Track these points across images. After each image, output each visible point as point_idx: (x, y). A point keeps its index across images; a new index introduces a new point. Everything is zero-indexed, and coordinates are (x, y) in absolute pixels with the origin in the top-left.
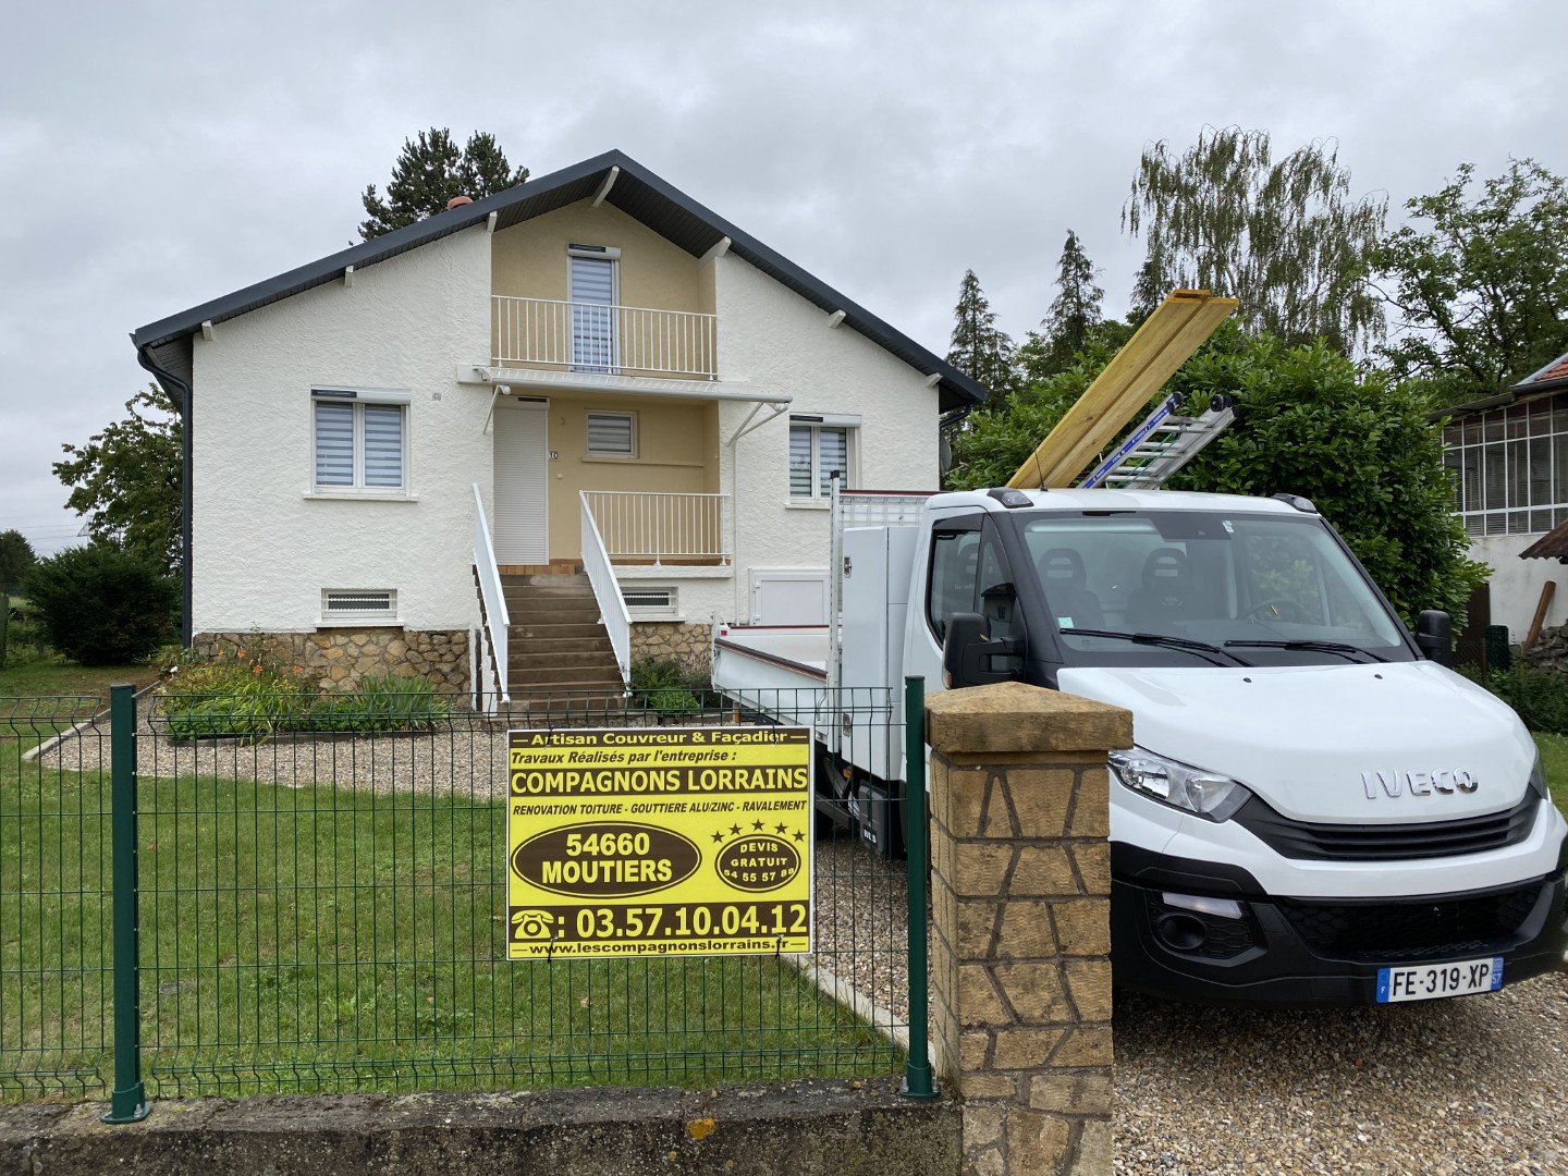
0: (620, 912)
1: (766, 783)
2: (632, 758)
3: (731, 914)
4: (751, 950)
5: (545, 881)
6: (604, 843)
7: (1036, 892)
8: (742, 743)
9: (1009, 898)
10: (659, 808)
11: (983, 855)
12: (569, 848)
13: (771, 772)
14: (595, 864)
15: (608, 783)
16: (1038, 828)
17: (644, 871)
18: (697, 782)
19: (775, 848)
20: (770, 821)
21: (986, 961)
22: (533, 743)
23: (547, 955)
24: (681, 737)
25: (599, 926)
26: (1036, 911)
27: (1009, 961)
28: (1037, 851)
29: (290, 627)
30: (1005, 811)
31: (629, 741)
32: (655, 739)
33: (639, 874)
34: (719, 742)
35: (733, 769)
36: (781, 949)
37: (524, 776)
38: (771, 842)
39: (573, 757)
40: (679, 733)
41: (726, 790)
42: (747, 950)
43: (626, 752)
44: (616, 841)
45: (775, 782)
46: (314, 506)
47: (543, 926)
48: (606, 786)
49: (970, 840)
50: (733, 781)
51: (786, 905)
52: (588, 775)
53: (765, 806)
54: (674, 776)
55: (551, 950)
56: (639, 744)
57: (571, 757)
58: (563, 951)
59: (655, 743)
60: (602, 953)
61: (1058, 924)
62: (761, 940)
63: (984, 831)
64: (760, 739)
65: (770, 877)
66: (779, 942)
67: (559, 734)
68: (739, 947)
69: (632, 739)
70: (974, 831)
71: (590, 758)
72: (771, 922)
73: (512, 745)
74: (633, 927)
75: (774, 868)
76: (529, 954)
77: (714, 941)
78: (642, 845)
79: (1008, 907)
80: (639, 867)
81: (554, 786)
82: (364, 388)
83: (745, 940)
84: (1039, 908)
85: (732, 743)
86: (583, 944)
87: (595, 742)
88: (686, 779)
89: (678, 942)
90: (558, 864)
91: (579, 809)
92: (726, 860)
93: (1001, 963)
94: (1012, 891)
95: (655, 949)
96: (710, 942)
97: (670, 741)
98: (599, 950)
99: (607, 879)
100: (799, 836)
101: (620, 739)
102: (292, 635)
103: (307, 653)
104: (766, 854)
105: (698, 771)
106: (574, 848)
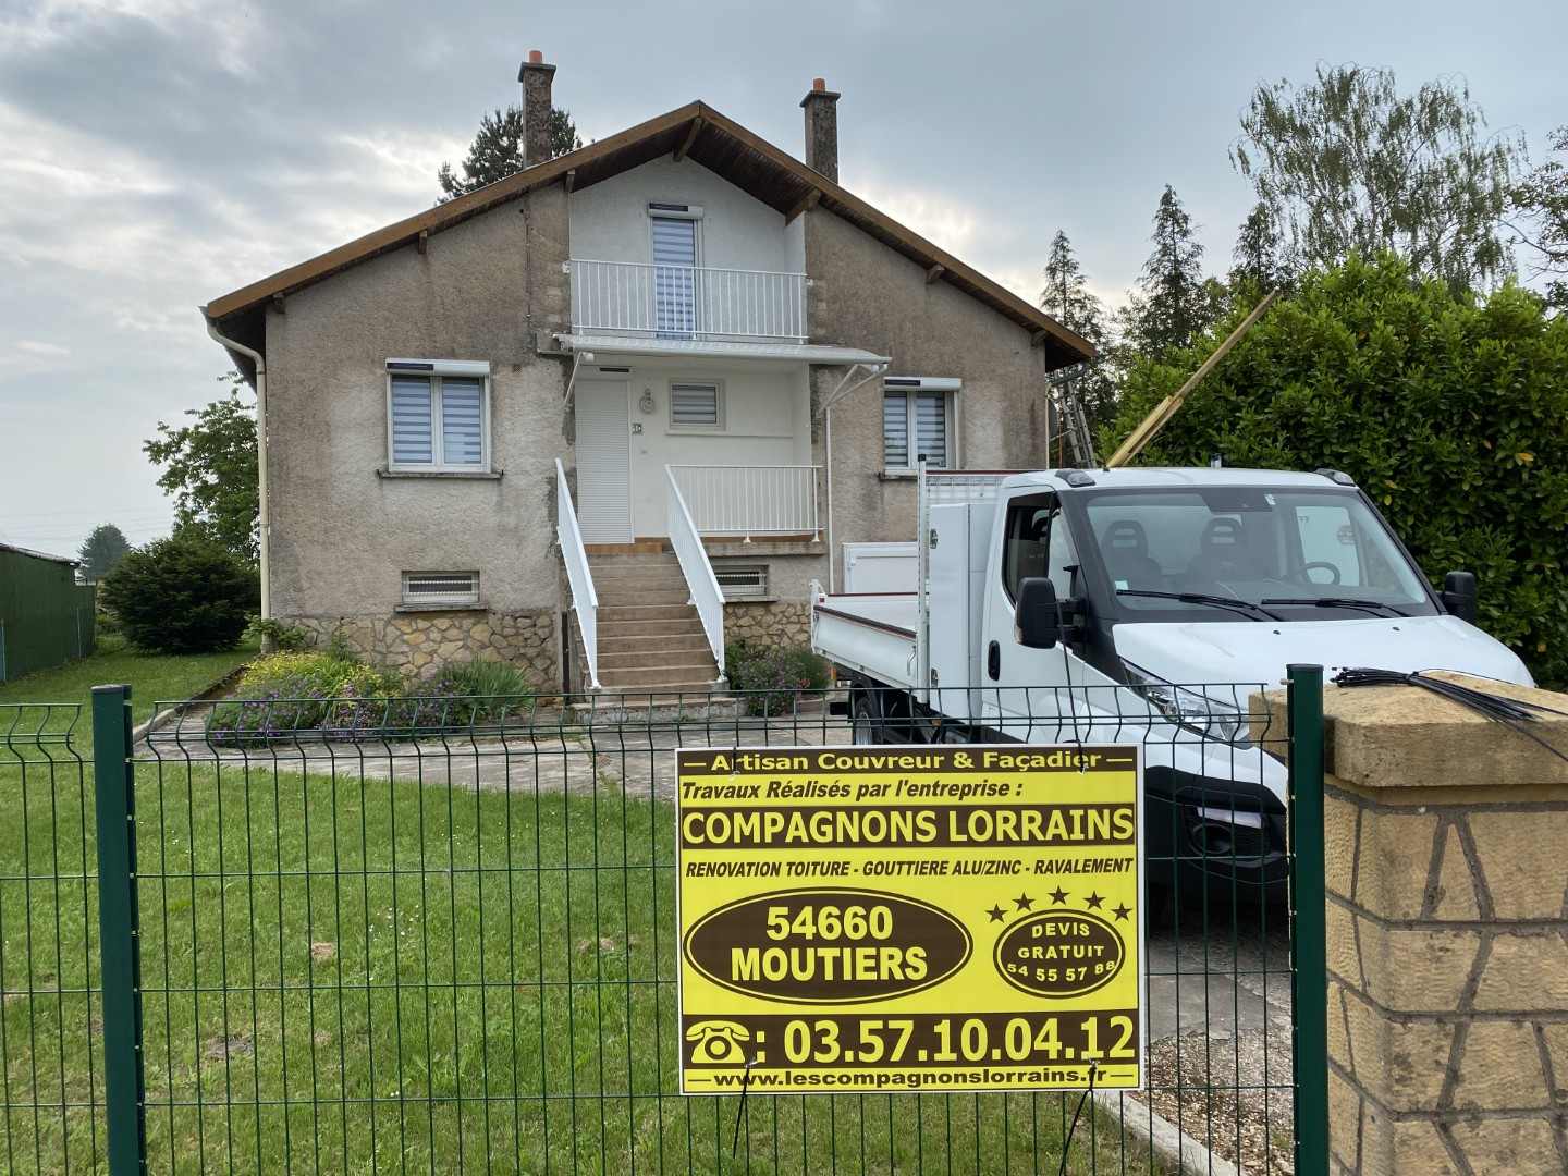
0: (849, 1026)
1: (1070, 830)
2: (863, 791)
3: (1018, 1031)
4: (1050, 1084)
5: (735, 977)
6: (823, 922)
7: (1517, 1007)
8: (1031, 769)
9: (1473, 1015)
10: (905, 867)
11: (1431, 947)
12: (771, 927)
13: (1077, 814)
14: (810, 952)
15: (828, 829)
16: (1521, 905)
17: (885, 964)
18: (962, 829)
19: (1085, 931)
20: (1078, 890)
21: (1437, 1114)
22: (714, 768)
23: (741, 1088)
24: (937, 759)
25: (818, 1046)
26: (1517, 1035)
27: (1475, 1115)
28: (1520, 940)
30: (1466, 879)
31: (858, 766)
32: (896, 763)
33: (877, 969)
34: (995, 768)
35: (1017, 809)
36: (1096, 1083)
37: (701, 817)
38: (1080, 921)
39: (773, 789)
40: (933, 753)
41: (1007, 842)
42: (1042, 1084)
43: (855, 781)
44: (841, 918)
45: (1084, 830)
46: (392, 485)
47: (734, 1045)
48: (823, 834)
49: (1410, 925)
50: (1018, 829)
51: (1103, 1017)
52: (797, 817)
53: (1069, 867)
54: (927, 819)
55: (746, 1081)
56: (872, 770)
57: (771, 788)
58: (763, 1083)
59: (897, 769)
60: (822, 1086)
61: (1553, 1057)
62: (1065, 1069)
63: (1434, 910)
64: (1060, 764)
65: (1078, 974)
66: (1092, 1072)
67: (751, 754)
68: (1030, 1080)
69: (861, 763)
70: (1416, 911)
71: (800, 791)
72: (1080, 1042)
73: (683, 771)
74: (870, 1048)
75: (1085, 961)
76: (712, 1087)
77: (992, 1070)
78: (882, 922)
79: (1472, 1028)
80: (877, 957)
81: (747, 833)
83: (1040, 1069)
84: (1522, 1032)
85: (1016, 769)
86: (794, 1072)
87: (805, 766)
88: (948, 825)
89: (938, 1071)
90: (754, 953)
91: (784, 869)
92: (1011, 948)
93: (1461, 1118)
94: (1478, 1004)
95: (903, 1082)
96: (986, 1072)
97: (919, 765)
98: (818, 1082)
99: (829, 976)
100: (1122, 912)
101: (844, 763)
104: (1072, 940)
105: (964, 812)
106: (778, 928)
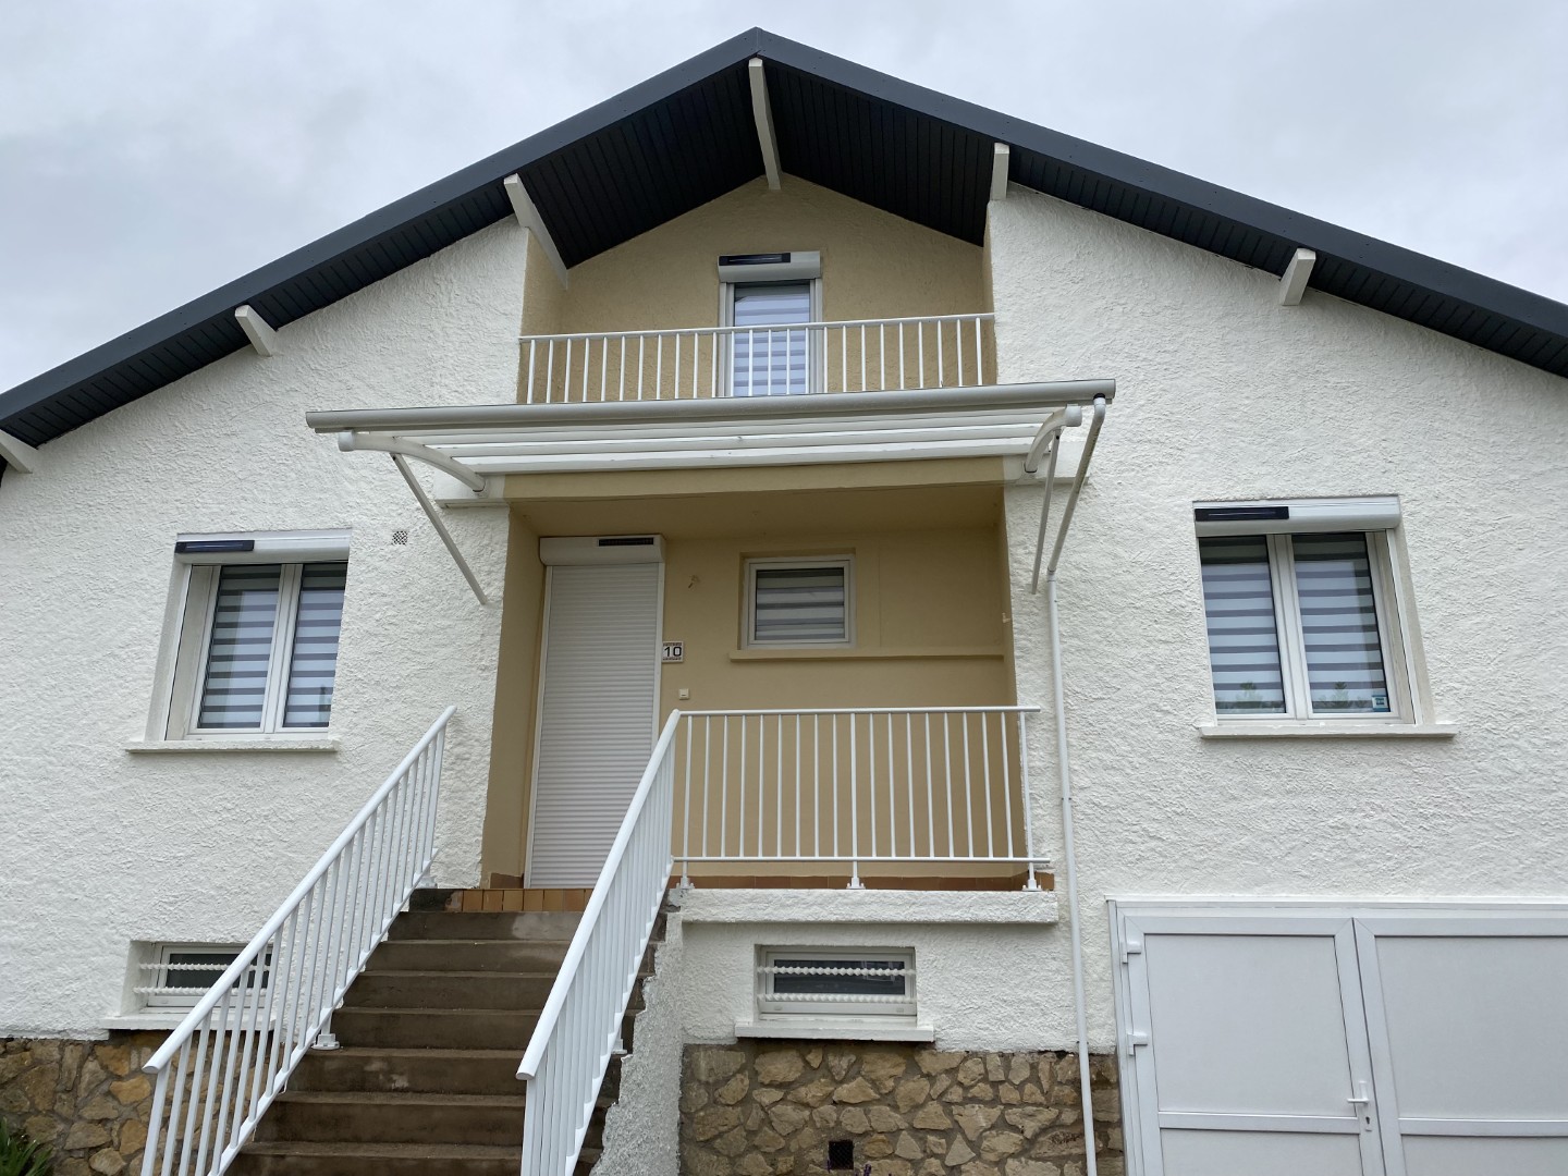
29: (60, 1027)
46: (145, 768)
82: (268, 532)
102: (63, 1044)
103: (83, 1085)
